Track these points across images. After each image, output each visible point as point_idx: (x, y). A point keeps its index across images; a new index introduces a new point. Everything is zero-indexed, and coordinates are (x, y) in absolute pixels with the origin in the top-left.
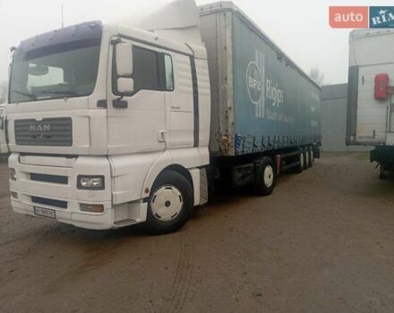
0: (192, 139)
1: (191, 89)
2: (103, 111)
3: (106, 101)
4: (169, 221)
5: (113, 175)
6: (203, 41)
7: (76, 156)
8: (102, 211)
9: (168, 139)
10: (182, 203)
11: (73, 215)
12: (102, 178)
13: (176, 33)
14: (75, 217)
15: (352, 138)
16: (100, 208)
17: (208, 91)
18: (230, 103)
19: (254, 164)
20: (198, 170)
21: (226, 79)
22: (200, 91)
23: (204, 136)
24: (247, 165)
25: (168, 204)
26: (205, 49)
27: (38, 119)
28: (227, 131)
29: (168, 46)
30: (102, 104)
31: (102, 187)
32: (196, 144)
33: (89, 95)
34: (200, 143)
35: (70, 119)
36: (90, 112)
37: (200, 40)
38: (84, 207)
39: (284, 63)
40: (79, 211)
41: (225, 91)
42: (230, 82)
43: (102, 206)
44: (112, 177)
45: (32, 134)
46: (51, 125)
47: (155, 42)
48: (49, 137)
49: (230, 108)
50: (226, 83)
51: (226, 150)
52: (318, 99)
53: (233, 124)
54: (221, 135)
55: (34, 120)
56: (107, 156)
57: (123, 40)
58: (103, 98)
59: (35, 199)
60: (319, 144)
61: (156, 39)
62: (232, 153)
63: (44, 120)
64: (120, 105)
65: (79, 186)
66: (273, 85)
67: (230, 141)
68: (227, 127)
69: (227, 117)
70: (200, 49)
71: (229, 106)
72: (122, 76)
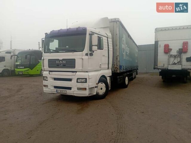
0: (107, 66)
1: (107, 49)
2: (87, 57)
3: (88, 53)
4: (102, 95)
5: (89, 78)
6: (110, 32)
7: (76, 72)
8: (86, 90)
9: (102, 67)
10: (105, 89)
11: (74, 92)
12: (86, 79)
13: (102, 29)
14: (75, 92)
15: (156, 67)
16: (85, 89)
17: (112, 49)
18: (118, 54)
19: (123, 76)
20: (109, 77)
21: (117, 45)
22: (109, 49)
23: (110, 66)
24: (121, 76)
25: (101, 89)
26: (111, 35)
27: (60, 59)
28: (117, 64)
29: (101, 34)
30: (87, 55)
31: (86, 82)
32: (108, 69)
33: (82, 51)
34: (109, 68)
35: (75, 59)
36: (83, 57)
37: (109, 32)
38: (79, 89)
39: (129, 38)
40: (77, 90)
41: (116, 49)
42: (118, 46)
43: (86, 88)
44: (89, 79)
45: (57, 64)
46: (66, 61)
47: (99, 33)
48: (65, 65)
49: (118, 56)
50: (117, 47)
51: (117, 71)
52: (137, 51)
53: (119, 61)
54: (114, 65)
55: (58, 59)
56: (87, 72)
57: (95, 34)
58: (87, 53)
59: (55, 87)
60: (138, 69)
61: (99, 32)
62: (118, 71)
63: (63, 59)
64: (91, 55)
65: (77, 82)
66: (127, 47)
67: (118, 67)
68: (117, 62)
69: (117, 59)
70: (110, 35)
71: (118, 55)
72: (94, 46)
